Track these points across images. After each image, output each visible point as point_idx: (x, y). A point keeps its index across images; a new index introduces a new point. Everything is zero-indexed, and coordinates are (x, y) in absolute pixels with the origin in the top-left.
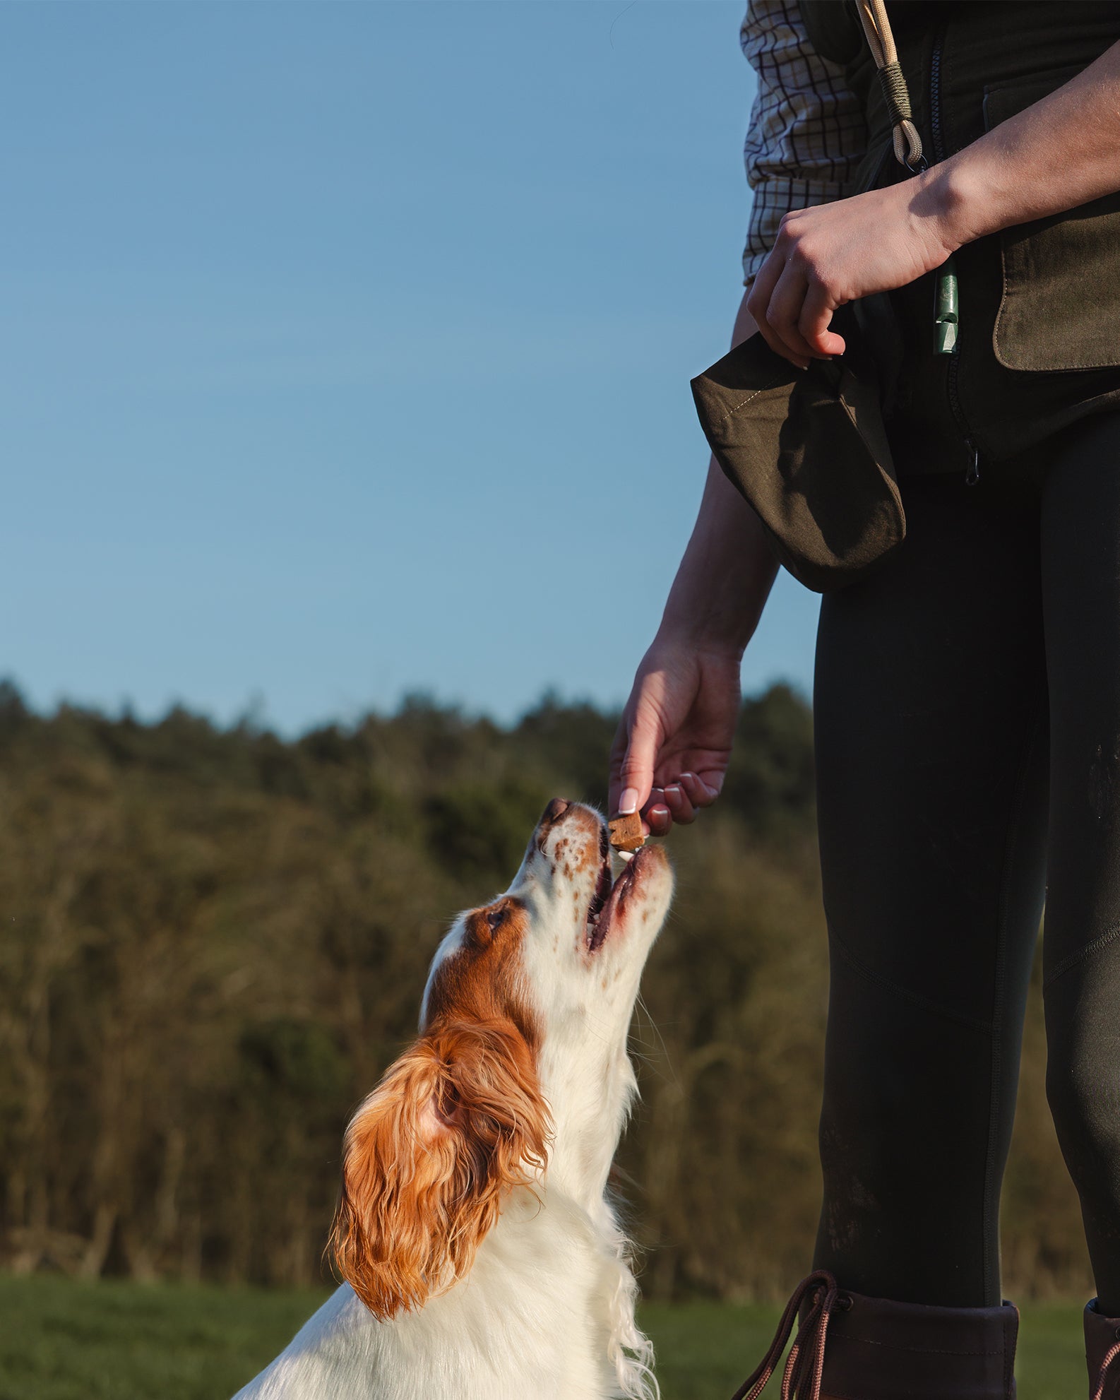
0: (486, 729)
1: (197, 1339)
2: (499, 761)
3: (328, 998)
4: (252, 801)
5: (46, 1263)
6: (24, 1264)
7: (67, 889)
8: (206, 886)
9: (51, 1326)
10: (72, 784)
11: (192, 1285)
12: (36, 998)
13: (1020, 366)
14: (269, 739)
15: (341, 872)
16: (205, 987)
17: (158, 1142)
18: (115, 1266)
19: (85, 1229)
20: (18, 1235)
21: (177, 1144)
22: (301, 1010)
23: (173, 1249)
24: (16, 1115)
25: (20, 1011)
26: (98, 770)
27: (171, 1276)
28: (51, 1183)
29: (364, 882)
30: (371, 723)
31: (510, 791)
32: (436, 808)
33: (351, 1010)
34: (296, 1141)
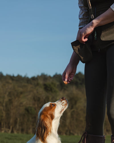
0: (50, 77)
1: (21, 139)
2: (51, 80)
3: (34, 104)
4: (26, 84)
5: (5, 132)
6: (3, 132)
7: (7, 93)
8: (21, 93)
9: (6, 138)
10: (8, 83)
11: (20, 134)
12: (4, 104)
13: (103, 40)
14: (28, 78)
15: (35, 92)
16: (21, 103)
17: (17, 119)
18: (12, 132)
19: (9, 128)
20: (2, 129)
21: (19, 119)
22: (31, 106)
23: (18, 130)
24: (2, 116)
25: (3, 106)
26: (10, 81)
27: (18, 133)
28: (6, 123)
29: (37, 92)
30: (38, 76)
31: (52, 83)
32: (45, 85)
33: (36, 106)
34: (31, 119)
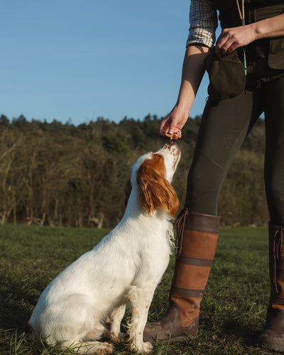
0: (113, 123)
1: (62, 235)
2: (116, 130)
3: (85, 174)
4: (70, 137)
5: (33, 223)
6: (29, 223)
7: (35, 154)
8: (61, 154)
9: (35, 232)
10: (36, 134)
11: (61, 227)
12: (30, 175)
13: (275, 68)
14: (72, 126)
15: (87, 151)
16: (61, 172)
17: (54, 201)
18: (46, 223)
19: (41, 217)
20: (28, 218)
21: (57, 201)
22: (80, 177)
23: (57, 220)
24: (27, 196)
25: (27, 177)
26: (40, 132)
27: (57, 225)
28: (34, 208)
29: (91, 152)
30: (91, 122)
31: (118, 135)
32: (104, 139)
33: (89, 176)
34: (79, 200)
